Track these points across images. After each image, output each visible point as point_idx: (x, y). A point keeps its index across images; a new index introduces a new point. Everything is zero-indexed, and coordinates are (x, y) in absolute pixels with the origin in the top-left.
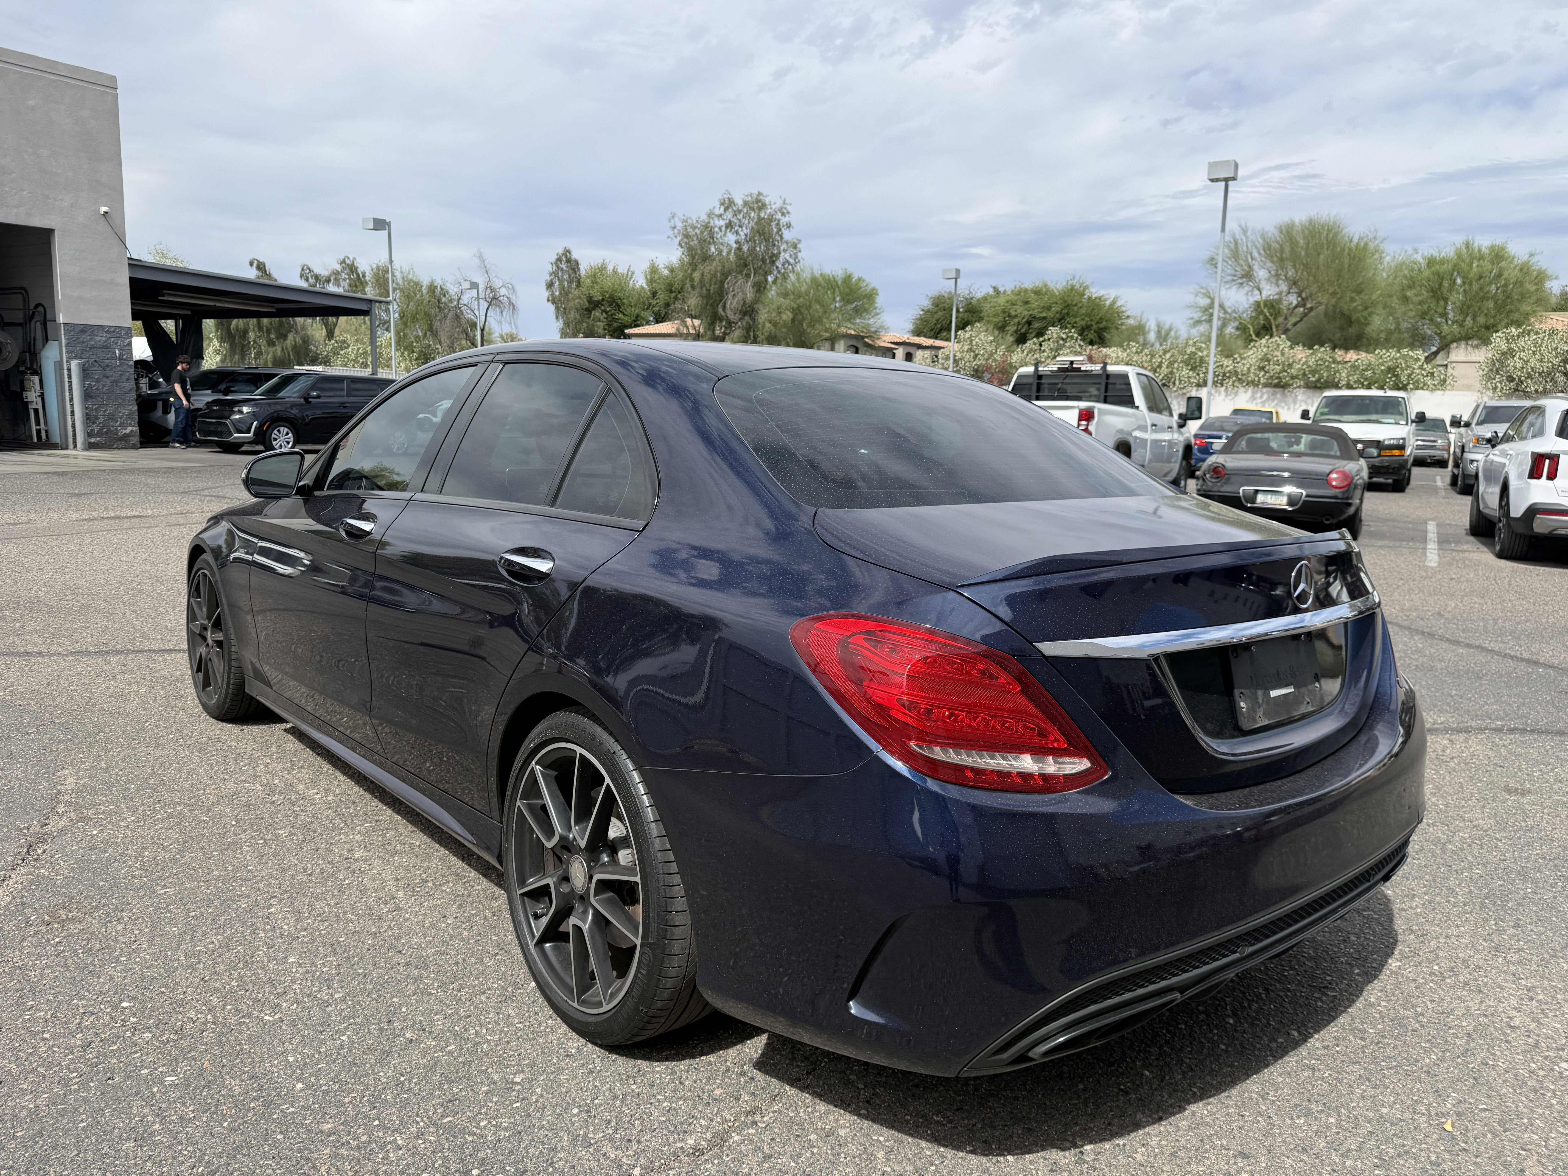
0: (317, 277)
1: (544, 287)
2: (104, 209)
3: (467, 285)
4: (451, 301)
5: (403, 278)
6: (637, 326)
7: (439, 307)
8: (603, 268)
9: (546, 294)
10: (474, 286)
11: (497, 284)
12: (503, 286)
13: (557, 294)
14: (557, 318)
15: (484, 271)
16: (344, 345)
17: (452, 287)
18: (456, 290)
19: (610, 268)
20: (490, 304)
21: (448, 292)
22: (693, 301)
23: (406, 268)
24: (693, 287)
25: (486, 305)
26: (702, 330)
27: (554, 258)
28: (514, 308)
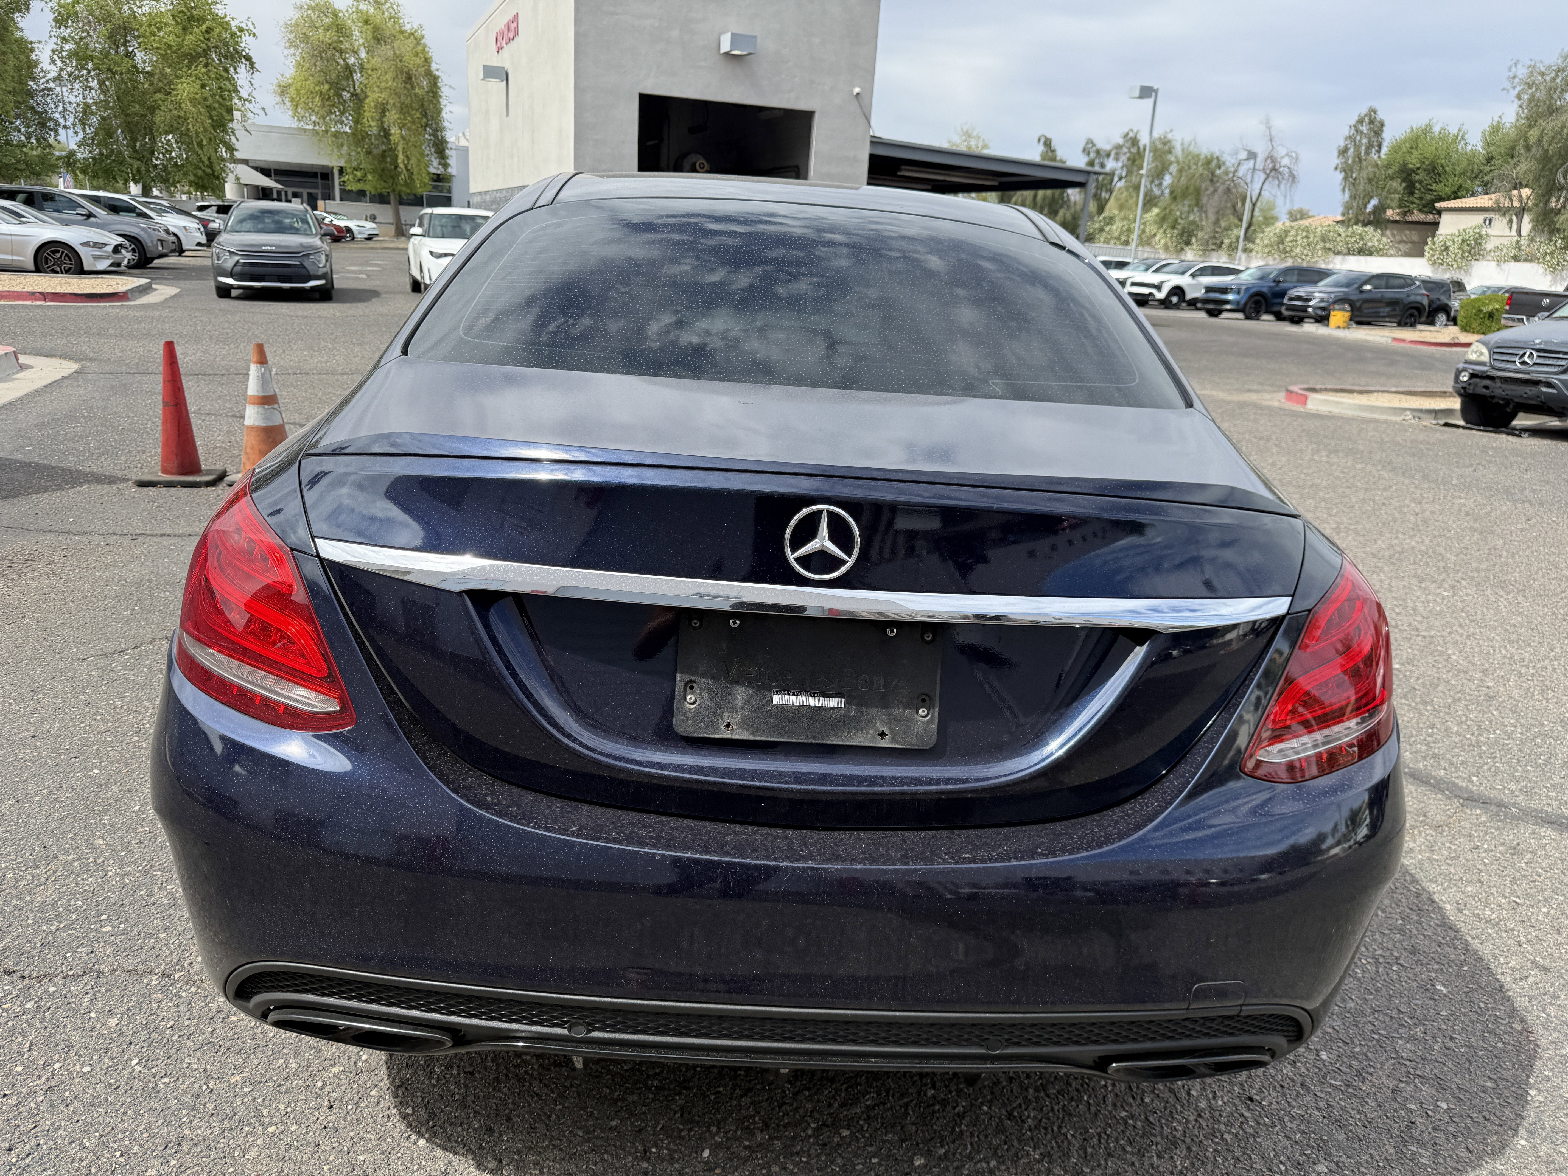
0: (1098, 152)
1: (1336, 154)
2: (857, 90)
3: (1243, 155)
4: (1227, 173)
5: (1183, 150)
6: (1456, 198)
7: (1211, 181)
8: (1426, 131)
9: (1336, 161)
10: (1252, 155)
11: (1281, 152)
12: (1287, 155)
13: (1350, 161)
14: (1344, 190)
15: (1268, 138)
16: (1110, 221)
17: (1229, 158)
18: (1233, 161)
19: (1436, 129)
20: (1268, 176)
21: (1224, 163)
22: (1524, 166)
23: (1188, 138)
24: (1528, 148)
25: (1263, 176)
26: (1530, 204)
27: (1353, 120)
28: (1293, 181)
